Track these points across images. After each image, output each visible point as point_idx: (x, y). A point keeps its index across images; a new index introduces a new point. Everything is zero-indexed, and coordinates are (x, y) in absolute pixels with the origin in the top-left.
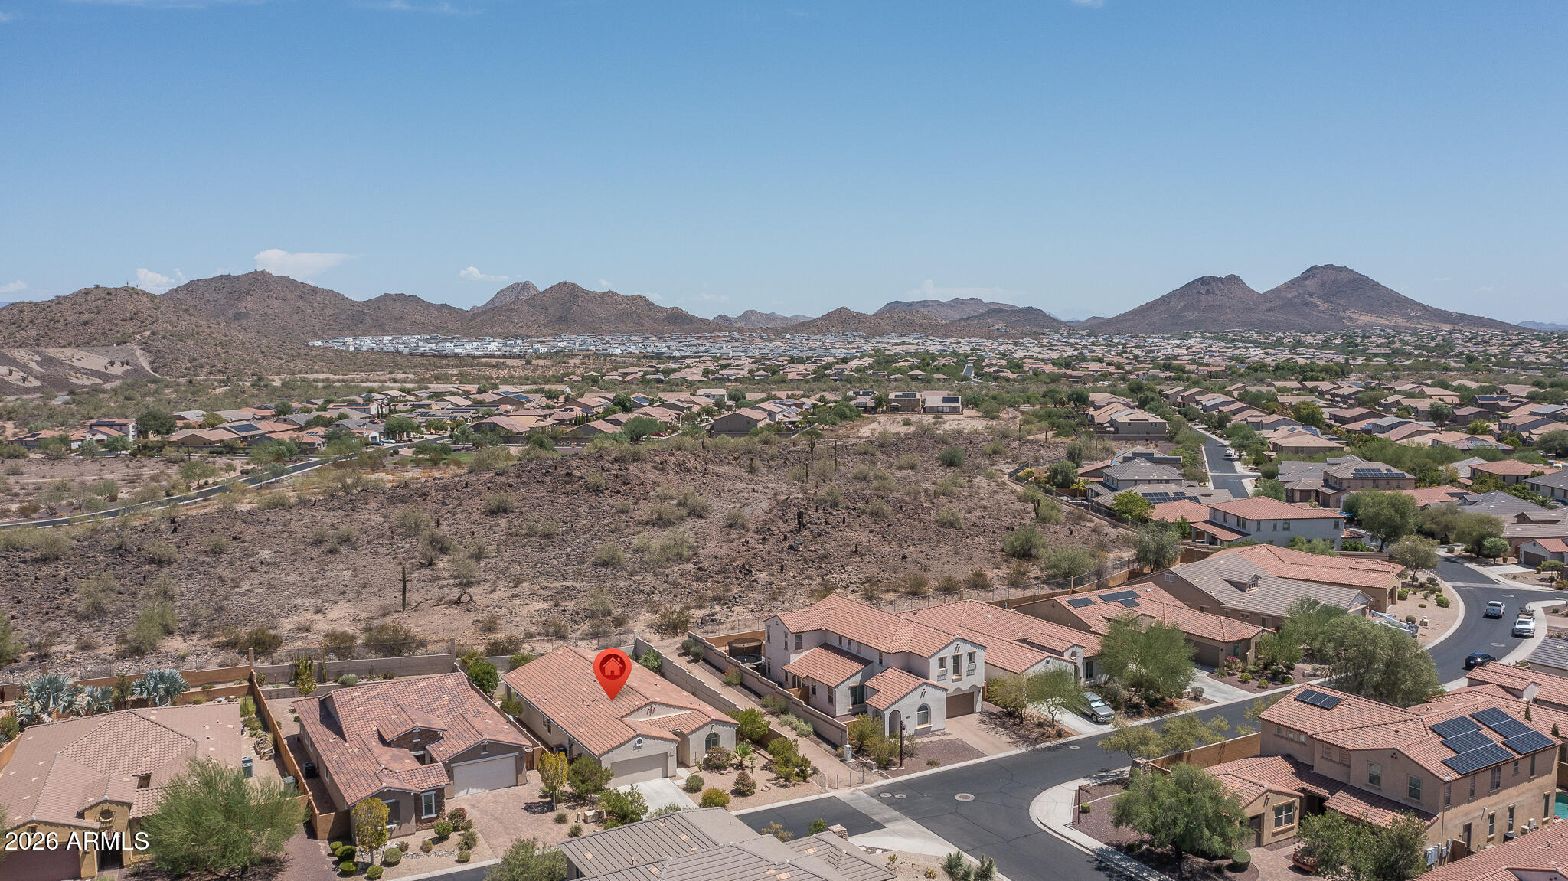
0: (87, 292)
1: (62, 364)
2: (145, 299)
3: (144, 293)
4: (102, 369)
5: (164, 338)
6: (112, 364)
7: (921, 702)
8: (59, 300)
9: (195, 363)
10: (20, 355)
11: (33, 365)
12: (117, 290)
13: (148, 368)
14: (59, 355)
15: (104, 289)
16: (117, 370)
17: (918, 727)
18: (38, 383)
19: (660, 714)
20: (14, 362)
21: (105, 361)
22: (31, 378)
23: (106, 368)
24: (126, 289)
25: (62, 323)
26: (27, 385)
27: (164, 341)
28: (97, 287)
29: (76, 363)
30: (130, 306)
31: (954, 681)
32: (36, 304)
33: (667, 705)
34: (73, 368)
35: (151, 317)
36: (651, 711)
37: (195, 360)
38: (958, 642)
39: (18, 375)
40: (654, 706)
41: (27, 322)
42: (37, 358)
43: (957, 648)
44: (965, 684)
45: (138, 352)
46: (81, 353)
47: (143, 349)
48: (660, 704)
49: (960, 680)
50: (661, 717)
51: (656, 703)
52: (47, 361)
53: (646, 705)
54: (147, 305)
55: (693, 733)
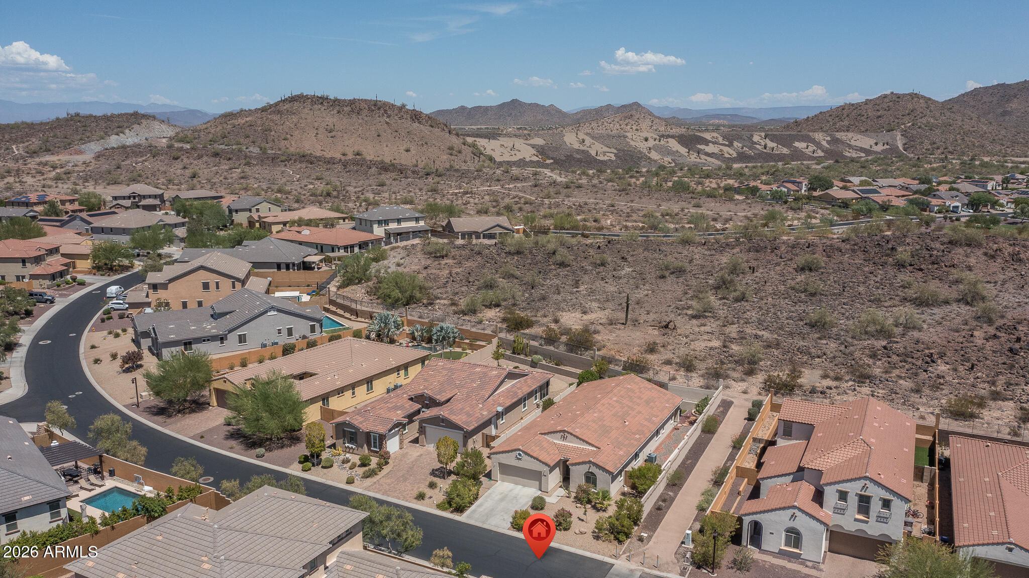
1: (842, 142)
2: (921, 101)
3: (923, 97)
4: (868, 147)
5: (919, 128)
6: (876, 144)
7: (791, 524)
9: (935, 146)
10: (819, 136)
11: (824, 143)
12: (904, 95)
13: (901, 148)
14: (843, 137)
15: (896, 94)
16: (879, 148)
17: (783, 548)
18: (822, 154)
19: (571, 442)
20: (813, 141)
21: (872, 142)
22: (819, 151)
23: (871, 147)
24: (910, 95)
26: (815, 155)
27: (918, 130)
29: (853, 143)
30: (910, 106)
31: (856, 520)
33: (577, 437)
34: (850, 146)
36: (564, 438)
37: (934, 143)
38: (868, 482)
39: (812, 147)
40: (567, 434)
42: (829, 138)
43: (864, 487)
44: (873, 529)
45: (899, 137)
46: (859, 136)
47: (902, 135)
48: (571, 434)
49: (867, 522)
50: (571, 445)
52: (835, 141)
53: (560, 431)
54: (922, 105)
55: (576, 464)
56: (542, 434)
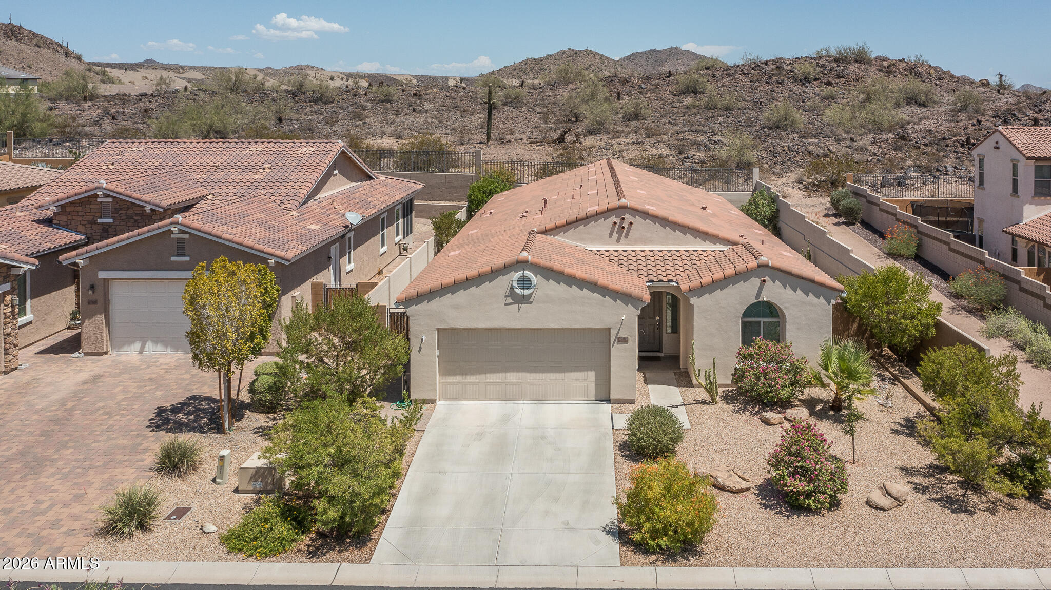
0: (564, 52)
2: (596, 57)
3: (596, 54)
8: (548, 57)
12: (581, 51)
15: (574, 50)
19: (644, 241)
24: (586, 51)
25: (548, 70)
28: (570, 49)
30: (587, 62)
32: (535, 59)
33: (665, 222)
35: (599, 68)
36: (621, 231)
40: (628, 217)
41: (528, 70)
48: (645, 215)
50: (647, 248)
51: (635, 211)
53: (608, 212)
54: (597, 60)
55: (703, 290)
56: (545, 232)
